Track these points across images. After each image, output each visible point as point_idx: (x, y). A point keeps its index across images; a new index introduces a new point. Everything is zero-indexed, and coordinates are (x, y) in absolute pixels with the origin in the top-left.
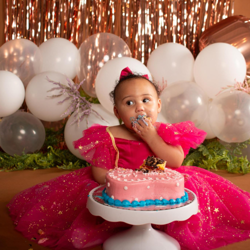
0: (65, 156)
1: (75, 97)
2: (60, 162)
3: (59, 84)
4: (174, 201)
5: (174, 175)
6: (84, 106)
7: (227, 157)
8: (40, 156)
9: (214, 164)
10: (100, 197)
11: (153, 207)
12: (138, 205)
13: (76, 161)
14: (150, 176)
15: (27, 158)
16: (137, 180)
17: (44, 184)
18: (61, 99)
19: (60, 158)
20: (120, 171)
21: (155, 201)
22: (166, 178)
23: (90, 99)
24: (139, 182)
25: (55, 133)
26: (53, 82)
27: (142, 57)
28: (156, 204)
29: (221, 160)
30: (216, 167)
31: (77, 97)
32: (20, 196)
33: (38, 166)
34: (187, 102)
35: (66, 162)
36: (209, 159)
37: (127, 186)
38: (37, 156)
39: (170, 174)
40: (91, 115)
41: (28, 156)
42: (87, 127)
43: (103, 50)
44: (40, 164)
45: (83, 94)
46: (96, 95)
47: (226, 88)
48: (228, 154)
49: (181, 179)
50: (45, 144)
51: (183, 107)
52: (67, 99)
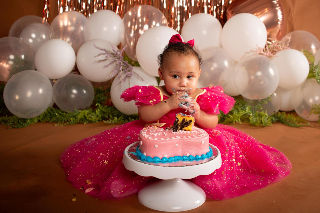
0: (112, 112)
1: (118, 61)
2: (107, 117)
3: (105, 50)
4: (200, 157)
5: (200, 133)
6: (126, 69)
7: (250, 112)
8: (89, 112)
9: (238, 117)
10: (134, 154)
11: (180, 163)
12: (168, 161)
13: (120, 116)
14: (179, 135)
15: (78, 114)
16: (166, 139)
17: (92, 137)
18: (107, 63)
19: (106, 113)
20: (152, 130)
21: (182, 157)
22: (192, 137)
23: (133, 63)
24: (168, 141)
25: (103, 92)
26: (99, 48)
27: (177, 25)
28: (183, 160)
29: (245, 115)
30: (240, 121)
31: (120, 61)
32: (71, 148)
33: (88, 120)
34: (215, 65)
35: (112, 116)
36: (234, 113)
37: (157, 144)
38: (87, 112)
39: (196, 132)
40: (132, 77)
41: (80, 112)
42: (129, 87)
43: (145, 19)
44: (90, 119)
45: (127, 58)
46: (136, 59)
47: (249, 53)
48: (251, 109)
49: (206, 138)
50: (94, 101)
51: (212, 69)
52: (112, 63)
